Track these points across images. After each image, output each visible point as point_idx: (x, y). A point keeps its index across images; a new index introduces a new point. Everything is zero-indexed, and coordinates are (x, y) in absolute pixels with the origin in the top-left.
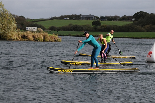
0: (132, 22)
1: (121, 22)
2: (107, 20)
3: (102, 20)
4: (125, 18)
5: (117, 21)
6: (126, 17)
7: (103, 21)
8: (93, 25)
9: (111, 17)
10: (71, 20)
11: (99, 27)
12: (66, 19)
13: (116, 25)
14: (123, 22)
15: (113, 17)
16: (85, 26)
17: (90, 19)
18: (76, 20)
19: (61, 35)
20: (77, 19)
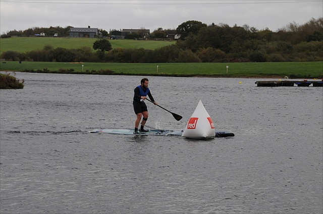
0: (174, 43)
1: (153, 41)
2: (123, 37)
3: (114, 38)
4: (160, 35)
5: (144, 39)
6: (163, 31)
7: (115, 41)
8: (95, 49)
9: (133, 31)
10: (49, 38)
11: (107, 52)
12: (38, 36)
13: (142, 49)
14: (156, 41)
15: (136, 31)
16: (78, 50)
17: (89, 35)
18: (61, 39)
19: (28, 69)
20: (62, 37)
